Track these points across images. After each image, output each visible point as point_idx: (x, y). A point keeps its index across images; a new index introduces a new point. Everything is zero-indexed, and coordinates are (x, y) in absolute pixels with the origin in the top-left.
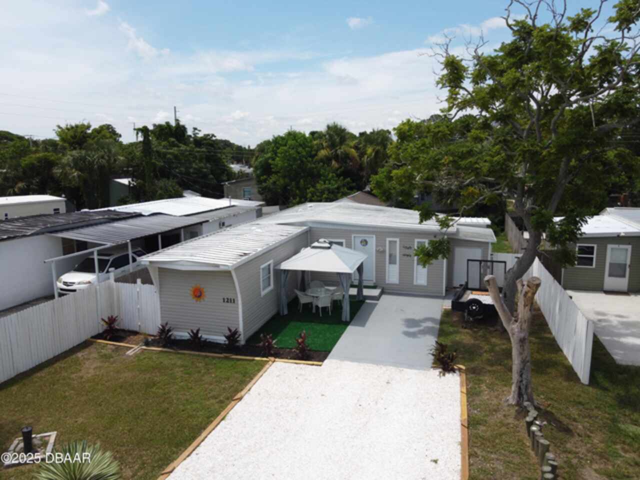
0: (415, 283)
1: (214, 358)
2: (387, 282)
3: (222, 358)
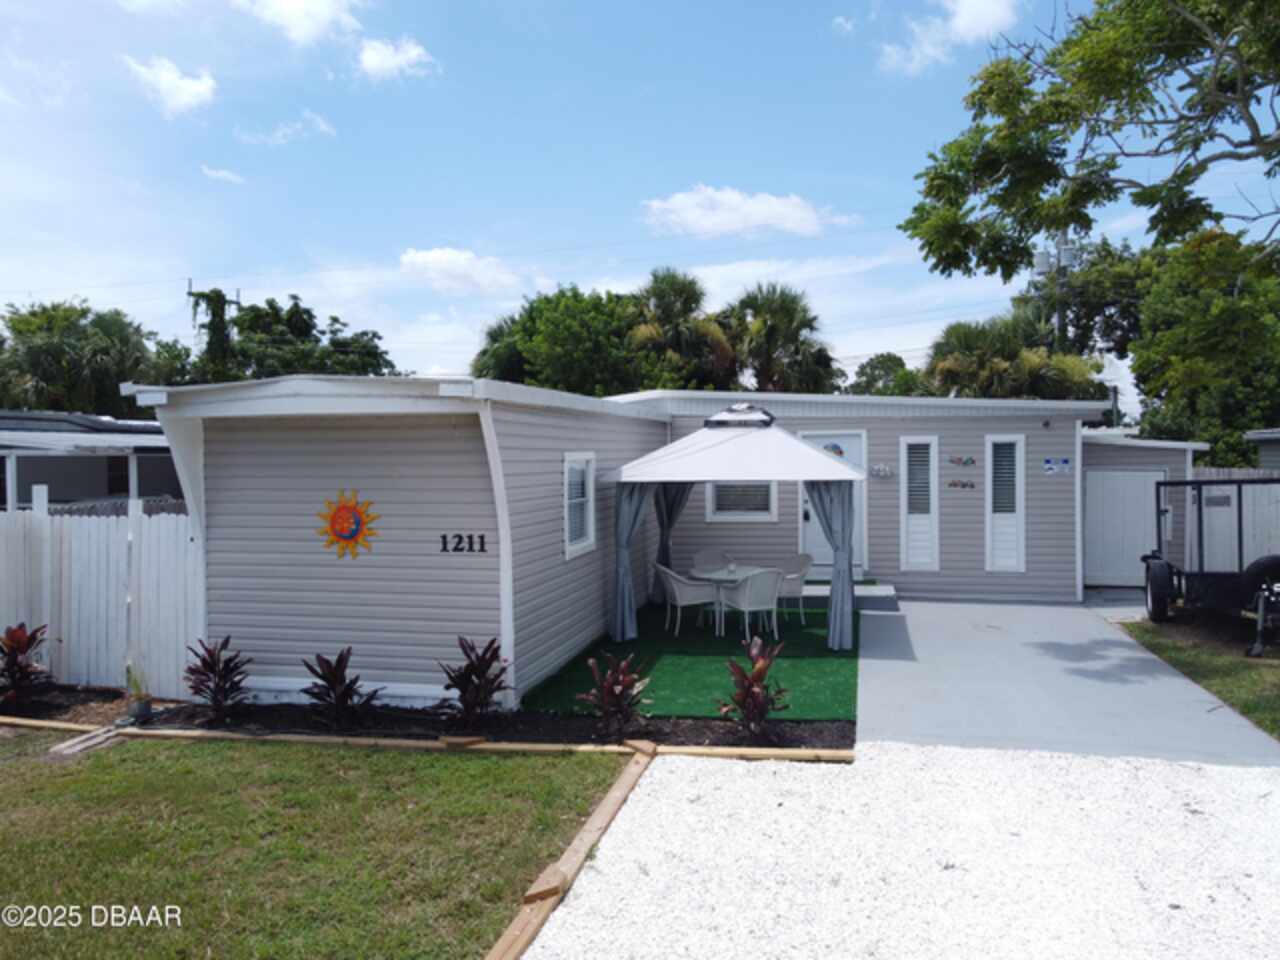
0: (988, 568)
1: (406, 752)
2: (903, 568)
3: (440, 750)
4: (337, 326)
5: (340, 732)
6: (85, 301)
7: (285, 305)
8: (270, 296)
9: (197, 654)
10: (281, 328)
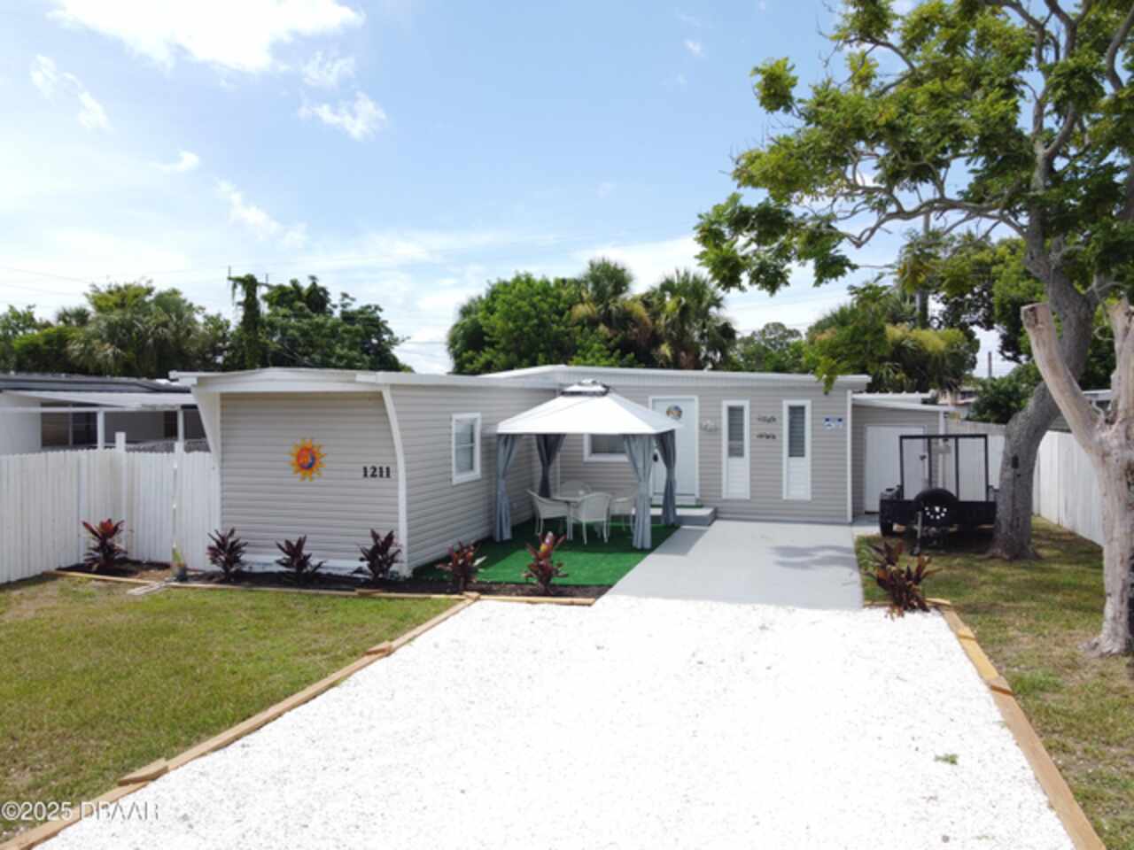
0: (785, 497)
1: (334, 597)
2: (724, 496)
3: (354, 597)
4: (347, 301)
5: (297, 587)
6: (150, 282)
7: (305, 284)
8: (294, 277)
9: (214, 539)
10: (300, 304)
